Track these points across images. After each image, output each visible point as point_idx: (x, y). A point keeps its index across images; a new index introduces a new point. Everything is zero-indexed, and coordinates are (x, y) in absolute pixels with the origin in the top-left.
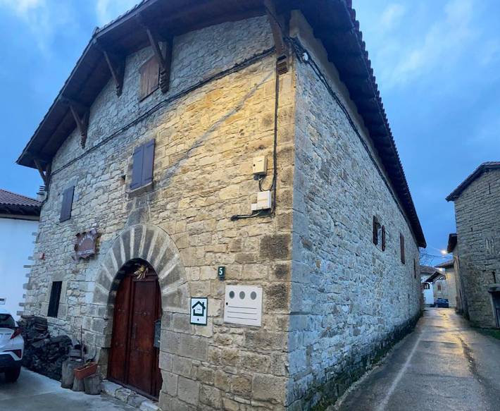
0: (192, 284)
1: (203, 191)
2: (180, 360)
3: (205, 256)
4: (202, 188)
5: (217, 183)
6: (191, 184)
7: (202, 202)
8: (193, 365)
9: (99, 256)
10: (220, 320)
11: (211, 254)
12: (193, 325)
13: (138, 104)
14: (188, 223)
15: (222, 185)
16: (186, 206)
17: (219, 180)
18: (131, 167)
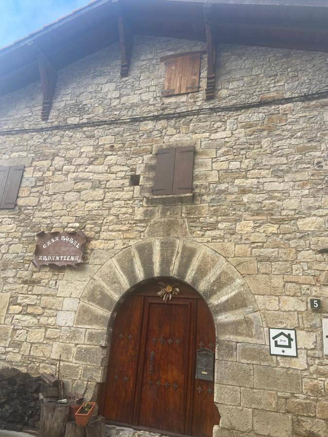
0: (269, 314)
1: (273, 217)
2: (254, 392)
3: (284, 286)
4: (272, 215)
5: (293, 212)
6: (254, 207)
7: (272, 229)
8: (279, 397)
9: (88, 266)
10: (318, 353)
11: (294, 284)
12: (274, 358)
13: (161, 98)
14: (253, 248)
15: (300, 214)
16: (249, 229)
17: (296, 210)
18: (149, 168)
